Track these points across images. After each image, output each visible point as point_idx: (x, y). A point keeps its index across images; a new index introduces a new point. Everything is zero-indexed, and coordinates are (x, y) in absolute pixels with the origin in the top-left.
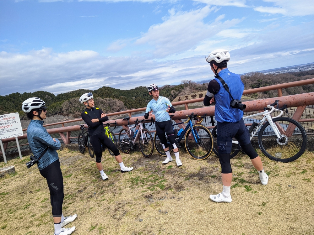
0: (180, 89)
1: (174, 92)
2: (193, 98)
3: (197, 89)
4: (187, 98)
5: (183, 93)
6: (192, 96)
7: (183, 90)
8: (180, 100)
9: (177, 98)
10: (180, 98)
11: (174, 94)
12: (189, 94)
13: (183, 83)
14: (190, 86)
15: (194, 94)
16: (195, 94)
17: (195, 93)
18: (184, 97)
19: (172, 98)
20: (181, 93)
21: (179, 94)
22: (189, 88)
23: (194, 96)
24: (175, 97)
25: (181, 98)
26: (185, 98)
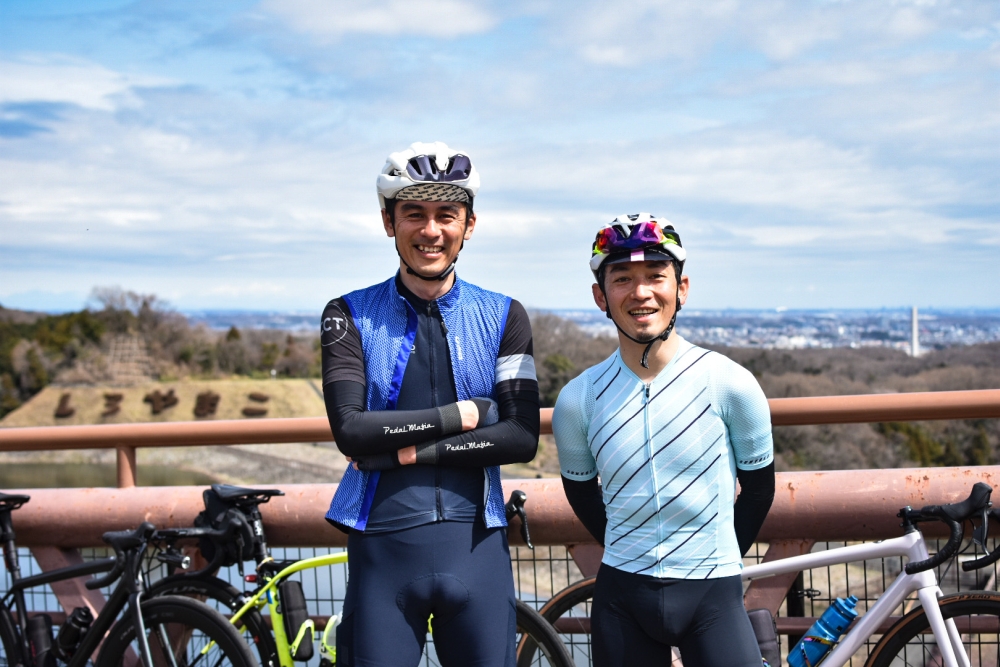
0: (75, 342)
1: (30, 355)
2: (156, 412)
3: (183, 358)
4: (113, 402)
5: (91, 371)
6: (148, 400)
7: (93, 352)
8: (63, 413)
9: (49, 396)
10: (65, 399)
11: (33, 370)
12: (130, 385)
13: (98, 306)
14: (140, 329)
15: (163, 388)
16: (171, 393)
17: (170, 385)
18: (95, 401)
19: (15, 393)
20: (80, 370)
21: (66, 375)
22: (134, 345)
23: (160, 404)
24: (34, 391)
25: (72, 404)
26: (101, 407)
